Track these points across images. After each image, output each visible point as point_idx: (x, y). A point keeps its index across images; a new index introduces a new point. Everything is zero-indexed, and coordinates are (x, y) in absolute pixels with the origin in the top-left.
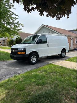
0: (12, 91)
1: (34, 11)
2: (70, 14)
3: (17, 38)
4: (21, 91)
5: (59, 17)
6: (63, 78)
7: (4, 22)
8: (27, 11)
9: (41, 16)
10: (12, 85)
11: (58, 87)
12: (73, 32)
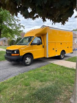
0: (19, 86)
1: (38, 18)
4: (27, 86)
6: (63, 76)
7: (6, 24)
8: (32, 18)
9: (44, 22)
10: (19, 82)
11: (59, 83)
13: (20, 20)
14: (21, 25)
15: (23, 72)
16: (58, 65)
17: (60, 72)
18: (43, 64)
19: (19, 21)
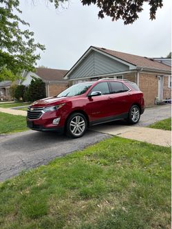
2: (159, 8)
3: (32, 81)
5: (130, 18)
6: (150, 172)
10: (13, 201)
12: (161, 62)
13: (32, 34)
14: (34, 43)
15: (35, 166)
16: (133, 141)
17: (141, 162)
18: (93, 138)
19: (30, 36)
